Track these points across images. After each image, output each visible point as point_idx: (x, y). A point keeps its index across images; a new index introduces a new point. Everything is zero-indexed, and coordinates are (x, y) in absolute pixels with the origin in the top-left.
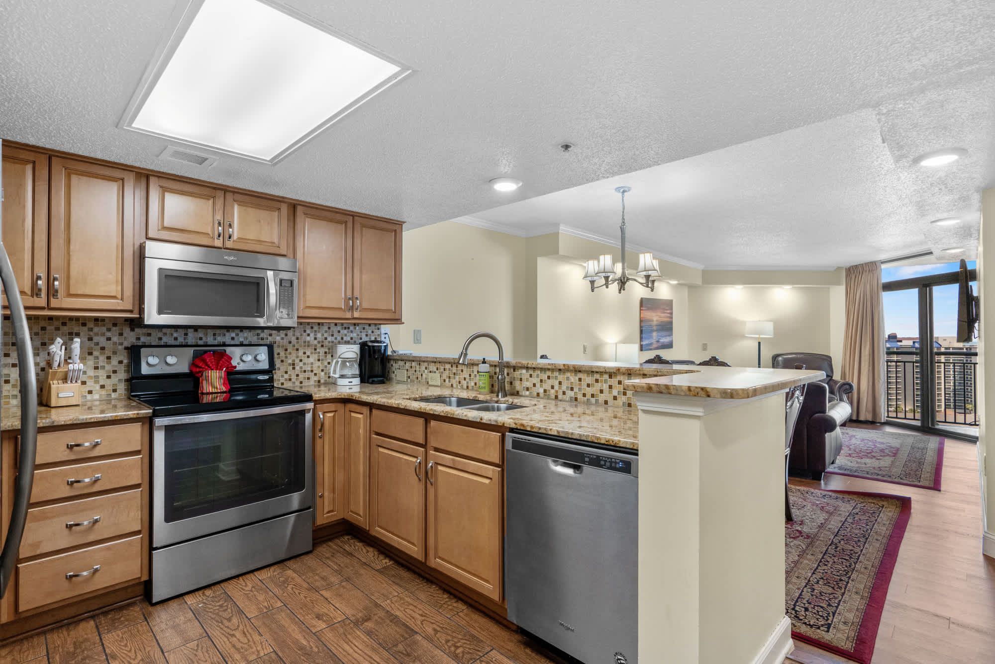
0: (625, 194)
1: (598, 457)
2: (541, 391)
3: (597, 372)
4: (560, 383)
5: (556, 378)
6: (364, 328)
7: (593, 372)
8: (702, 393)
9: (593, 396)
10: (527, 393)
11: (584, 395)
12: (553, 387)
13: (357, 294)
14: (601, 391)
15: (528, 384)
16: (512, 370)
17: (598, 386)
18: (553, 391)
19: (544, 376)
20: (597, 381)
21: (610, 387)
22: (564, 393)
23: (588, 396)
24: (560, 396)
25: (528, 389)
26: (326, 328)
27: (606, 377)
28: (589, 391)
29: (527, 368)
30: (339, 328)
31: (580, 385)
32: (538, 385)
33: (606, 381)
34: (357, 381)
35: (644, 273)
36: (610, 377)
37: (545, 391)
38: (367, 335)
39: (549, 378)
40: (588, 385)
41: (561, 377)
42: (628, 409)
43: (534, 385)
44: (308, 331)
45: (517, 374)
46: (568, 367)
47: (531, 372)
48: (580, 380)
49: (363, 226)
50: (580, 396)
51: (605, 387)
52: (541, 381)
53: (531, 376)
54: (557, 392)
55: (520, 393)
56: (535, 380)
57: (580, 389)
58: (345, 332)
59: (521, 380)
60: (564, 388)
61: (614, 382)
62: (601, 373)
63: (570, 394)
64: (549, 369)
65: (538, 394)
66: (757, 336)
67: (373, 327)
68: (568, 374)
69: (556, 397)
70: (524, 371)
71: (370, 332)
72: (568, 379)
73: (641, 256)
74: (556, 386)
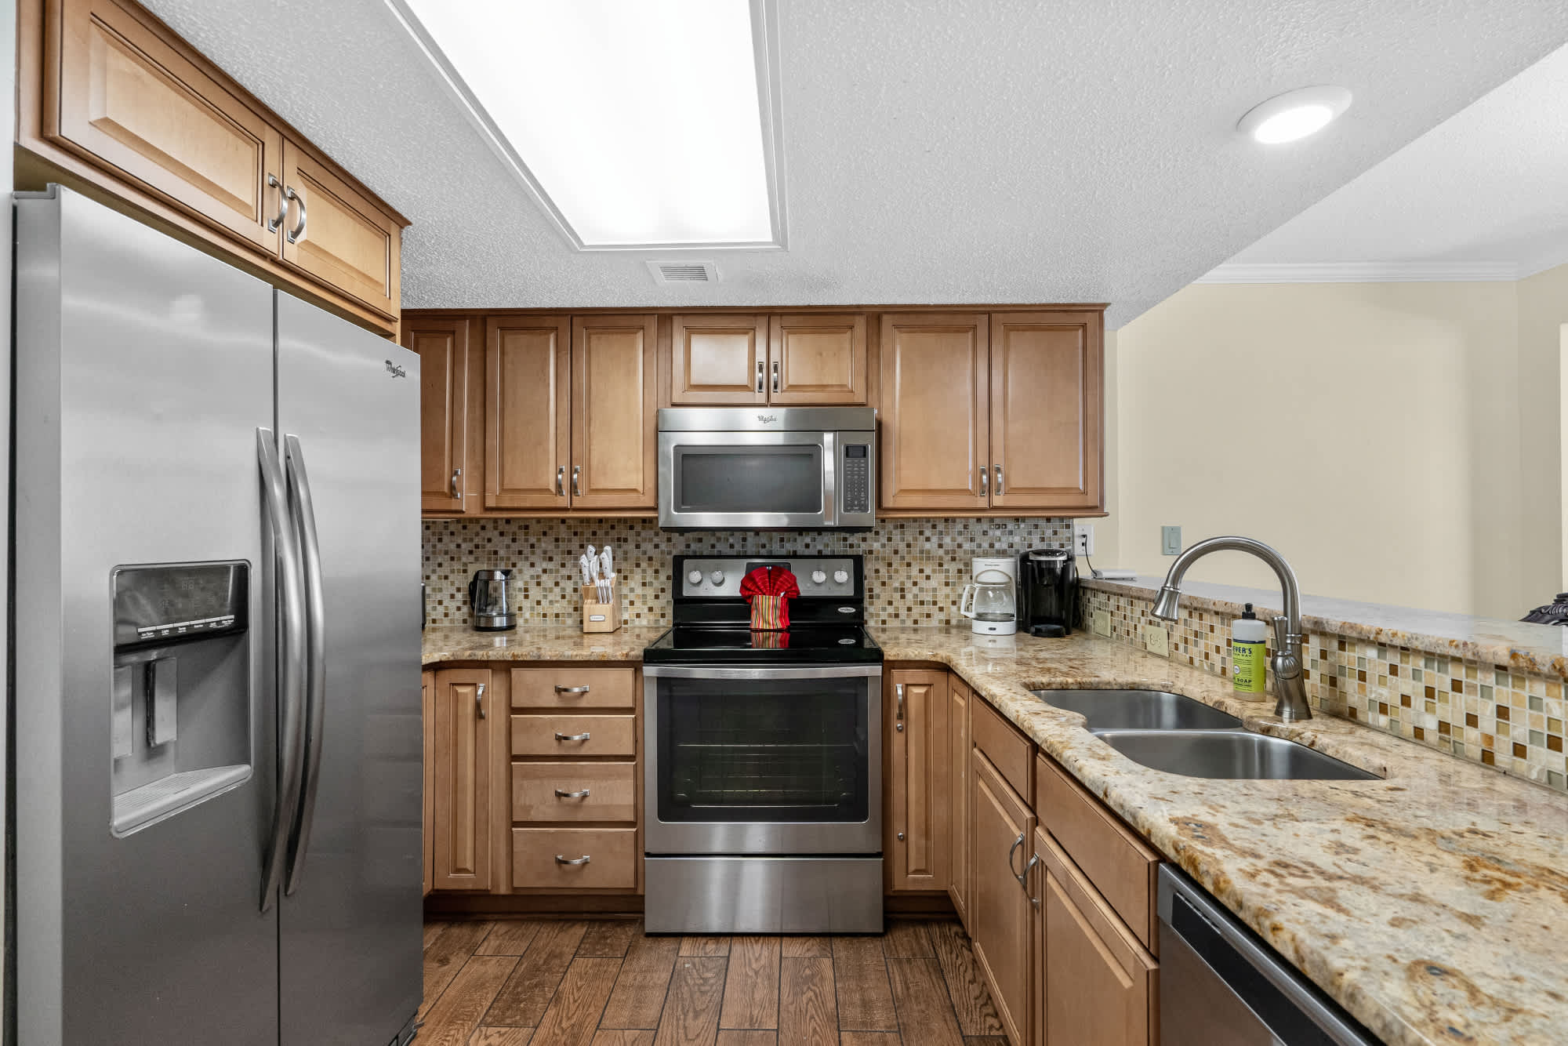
2: (1430, 724)
4: (1502, 712)
5: (1486, 691)
6: (1036, 526)
10: (1383, 721)
12: (1473, 721)
13: (998, 461)
15: (1387, 694)
16: (1335, 644)
18: (1472, 734)
19: (1442, 681)
22: (1519, 750)
24: (1505, 758)
25: (1383, 709)
26: (959, 527)
29: (1382, 646)
30: (985, 526)
32: (1419, 701)
34: (1008, 627)
37: (1444, 727)
38: (1043, 539)
39: (1457, 686)
41: (1505, 693)
43: (1406, 700)
44: (928, 533)
45: (1350, 657)
46: (1532, 662)
47: (1394, 658)
49: (1010, 328)
52: (1430, 692)
53: (1394, 670)
54: (1489, 739)
55: (1361, 717)
56: (1405, 685)
58: (998, 533)
59: (1362, 676)
60: (1519, 730)
63: (1547, 759)
64: (1457, 660)
65: (1419, 733)
67: (1056, 524)
68: (1539, 689)
69: (1488, 758)
70: (1372, 653)
71: (1049, 533)
72: (1536, 703)
74: (1488, 721)
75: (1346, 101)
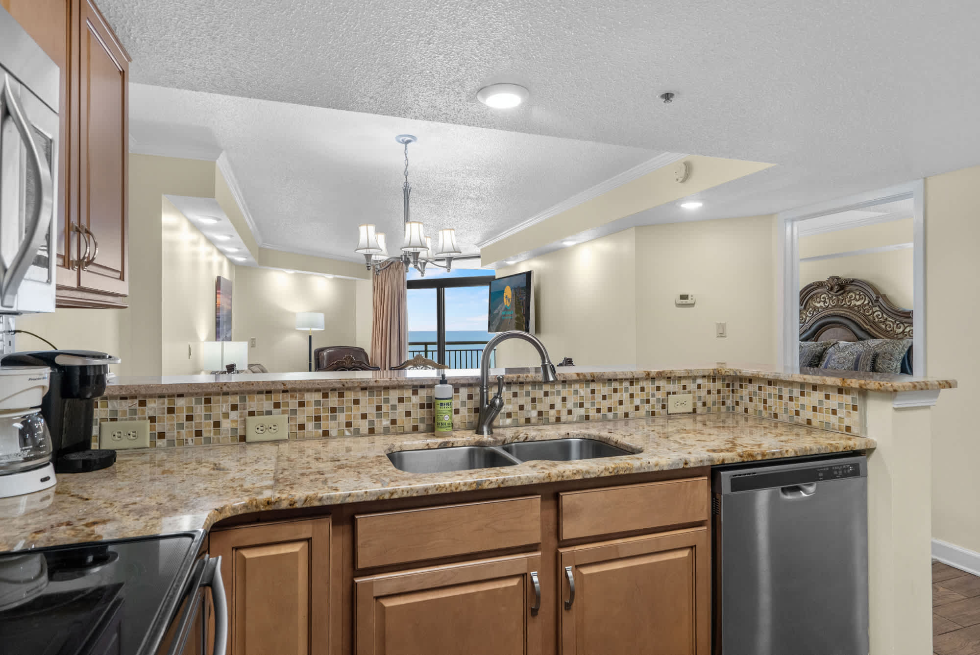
0: (409, 145)
2: (534, 414)
3: (615, 380)
4: (564, 399)
5: (558, 393)
7: (611, 380)
9: (610, 410)
10: (508, 421)
11: (599, 410)
12: (552, 407)
13: (84, 222)
14: (621, 403)
15: (510, 408)
17: (617, 397)
18: (552, 413)
19: (539, 393)
20: (615, 390)
21: (632, 396)
22: (570, 412)
23: (604, 411)
24: (564, 417)
25: (509, 415)
27: (626, 384)
28: (604, 405)
31: (593, 398)
32: (528, 407)
33: (626, 390)
36: (632, 384)
37: (540, 414)
39: (546, 394)
40: (604, 397)
41: (565, 392)
43: (521, 408)
46: (585, 376)
47: (515, 389)
48: (593, 392)
50: (592, 413)
51: (625, 397)
52: (534, 400)
53: (515, 395)
56: (521, 400)
57: (593, 404)
60: (569, 405)
61: (636, 389)
62: (621, 381)
63: (579, 412)
65: (528, 420)
66: (305, 329)
68: (576, 386)
69: (559, 420)
72: (576, 392)
74: (558, 404)
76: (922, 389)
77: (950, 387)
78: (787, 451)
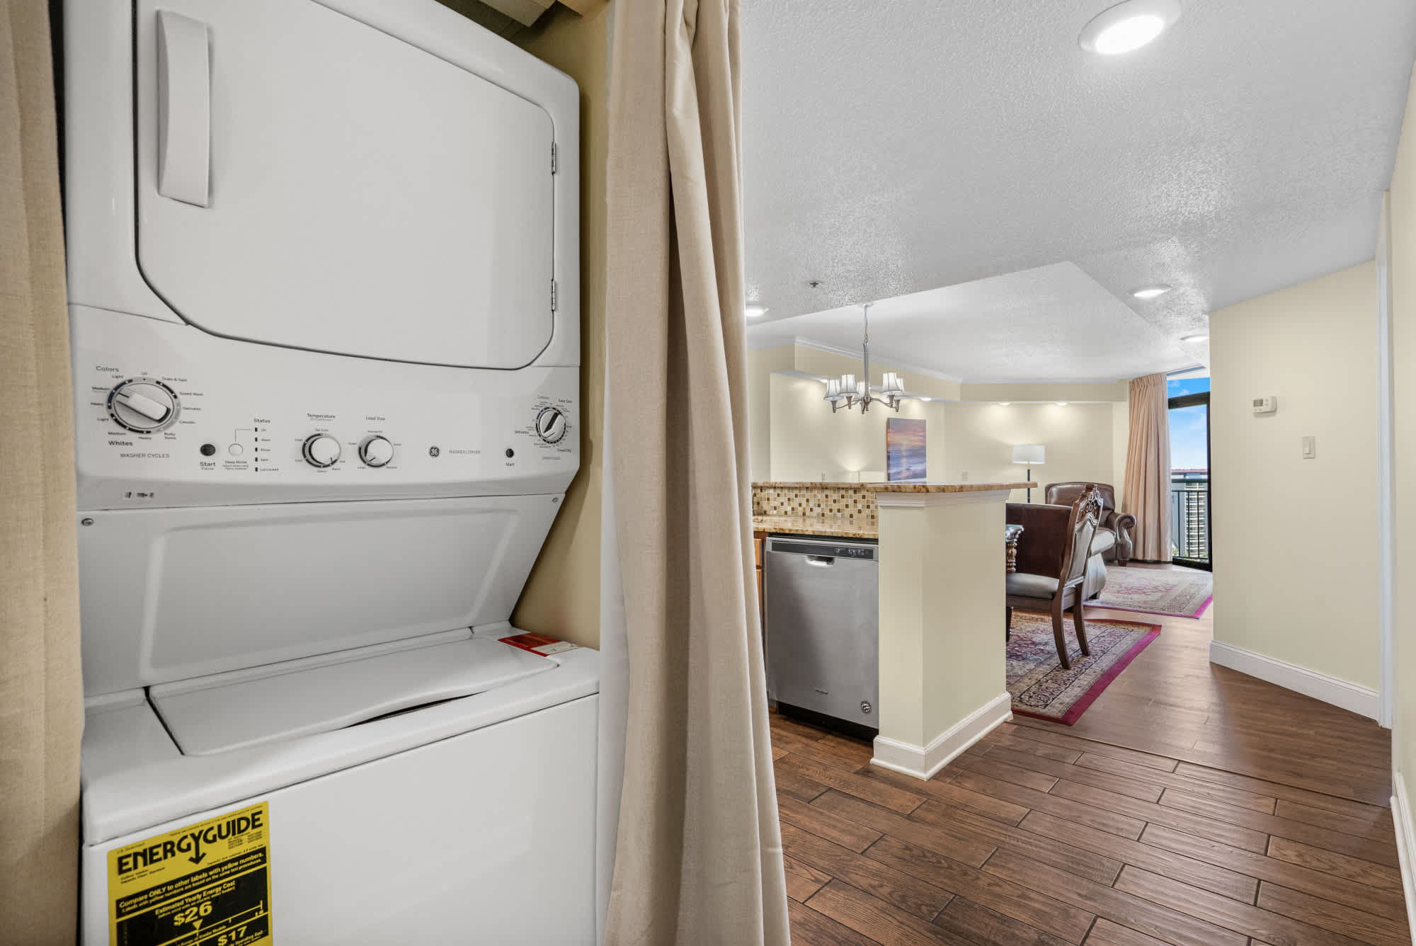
0: (868, 309)
1: (847, 549)
2: (789, 509)
3: (843, 489)
4: (808, 501)
5: (804, 496)
7: (839, 488)
8: (924, 490)
9: (839, 511)
10: (775, 512)
11: (831, 511)
12: (800, 505)
14: (847, 506)
15: (776, 503)
16: (759, 491)
17: (844, 502)
18: (801, 509)
19: (792, 495)
20: (843, 497)
21: (855, 502)
22: (811, 510)
23: (835, 511)
24: (808, 513)
25: (775, 508)
27: (851, 492)
28: (835, 507)
29: (775, 488)
31: (827, 501)
33: (851, 497)
35: (888, 393)
36: (855, 492)
37: (793, 509)
39: (796, 496)
40: (835, 501)
41: (808, 495)
42: (871, 520)
43: (782, 504)
45: (765, 494)
46: (815, 484)
47: (778, 491)
48: (827, 496)
50: (827, 512)
51: (850, 502)
52: (789, 499)
53: (778, 495)
54: (804, 509)
55: (768, 513)
56: (782, 499)
57: (827, 506)
59: (768, 499)
60: (811, 504)
61: (858, 496)
62: (847, 489)
63: (817, 510)
64: (796, 488)
65: (786, 513)
66: (1027, 463)
68: (816, 492)
69: (804, 514)
70: (771, 491)
72: (815, 496)
73: (885, 376)
74: (804, 504)
75: (767, 309)
76: (894, 491)
77: (928, 491)
78: (807, 530)
